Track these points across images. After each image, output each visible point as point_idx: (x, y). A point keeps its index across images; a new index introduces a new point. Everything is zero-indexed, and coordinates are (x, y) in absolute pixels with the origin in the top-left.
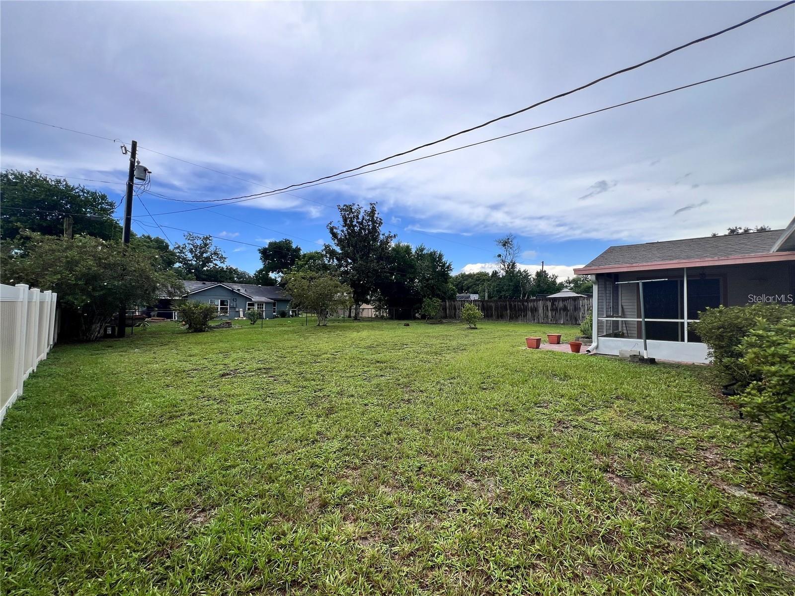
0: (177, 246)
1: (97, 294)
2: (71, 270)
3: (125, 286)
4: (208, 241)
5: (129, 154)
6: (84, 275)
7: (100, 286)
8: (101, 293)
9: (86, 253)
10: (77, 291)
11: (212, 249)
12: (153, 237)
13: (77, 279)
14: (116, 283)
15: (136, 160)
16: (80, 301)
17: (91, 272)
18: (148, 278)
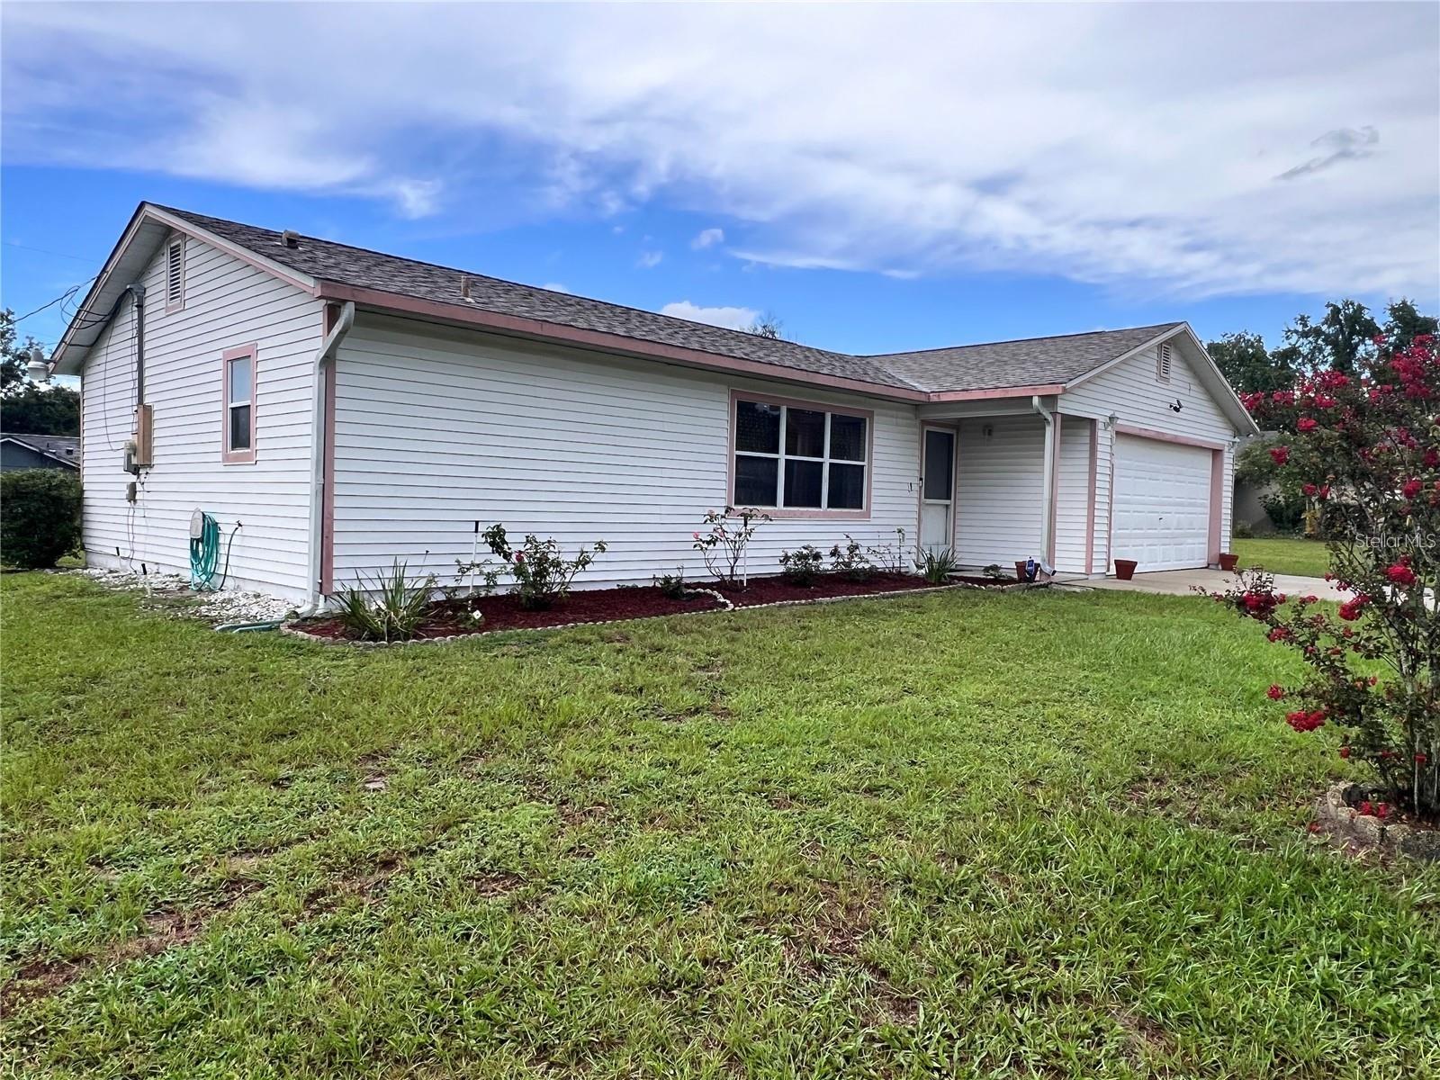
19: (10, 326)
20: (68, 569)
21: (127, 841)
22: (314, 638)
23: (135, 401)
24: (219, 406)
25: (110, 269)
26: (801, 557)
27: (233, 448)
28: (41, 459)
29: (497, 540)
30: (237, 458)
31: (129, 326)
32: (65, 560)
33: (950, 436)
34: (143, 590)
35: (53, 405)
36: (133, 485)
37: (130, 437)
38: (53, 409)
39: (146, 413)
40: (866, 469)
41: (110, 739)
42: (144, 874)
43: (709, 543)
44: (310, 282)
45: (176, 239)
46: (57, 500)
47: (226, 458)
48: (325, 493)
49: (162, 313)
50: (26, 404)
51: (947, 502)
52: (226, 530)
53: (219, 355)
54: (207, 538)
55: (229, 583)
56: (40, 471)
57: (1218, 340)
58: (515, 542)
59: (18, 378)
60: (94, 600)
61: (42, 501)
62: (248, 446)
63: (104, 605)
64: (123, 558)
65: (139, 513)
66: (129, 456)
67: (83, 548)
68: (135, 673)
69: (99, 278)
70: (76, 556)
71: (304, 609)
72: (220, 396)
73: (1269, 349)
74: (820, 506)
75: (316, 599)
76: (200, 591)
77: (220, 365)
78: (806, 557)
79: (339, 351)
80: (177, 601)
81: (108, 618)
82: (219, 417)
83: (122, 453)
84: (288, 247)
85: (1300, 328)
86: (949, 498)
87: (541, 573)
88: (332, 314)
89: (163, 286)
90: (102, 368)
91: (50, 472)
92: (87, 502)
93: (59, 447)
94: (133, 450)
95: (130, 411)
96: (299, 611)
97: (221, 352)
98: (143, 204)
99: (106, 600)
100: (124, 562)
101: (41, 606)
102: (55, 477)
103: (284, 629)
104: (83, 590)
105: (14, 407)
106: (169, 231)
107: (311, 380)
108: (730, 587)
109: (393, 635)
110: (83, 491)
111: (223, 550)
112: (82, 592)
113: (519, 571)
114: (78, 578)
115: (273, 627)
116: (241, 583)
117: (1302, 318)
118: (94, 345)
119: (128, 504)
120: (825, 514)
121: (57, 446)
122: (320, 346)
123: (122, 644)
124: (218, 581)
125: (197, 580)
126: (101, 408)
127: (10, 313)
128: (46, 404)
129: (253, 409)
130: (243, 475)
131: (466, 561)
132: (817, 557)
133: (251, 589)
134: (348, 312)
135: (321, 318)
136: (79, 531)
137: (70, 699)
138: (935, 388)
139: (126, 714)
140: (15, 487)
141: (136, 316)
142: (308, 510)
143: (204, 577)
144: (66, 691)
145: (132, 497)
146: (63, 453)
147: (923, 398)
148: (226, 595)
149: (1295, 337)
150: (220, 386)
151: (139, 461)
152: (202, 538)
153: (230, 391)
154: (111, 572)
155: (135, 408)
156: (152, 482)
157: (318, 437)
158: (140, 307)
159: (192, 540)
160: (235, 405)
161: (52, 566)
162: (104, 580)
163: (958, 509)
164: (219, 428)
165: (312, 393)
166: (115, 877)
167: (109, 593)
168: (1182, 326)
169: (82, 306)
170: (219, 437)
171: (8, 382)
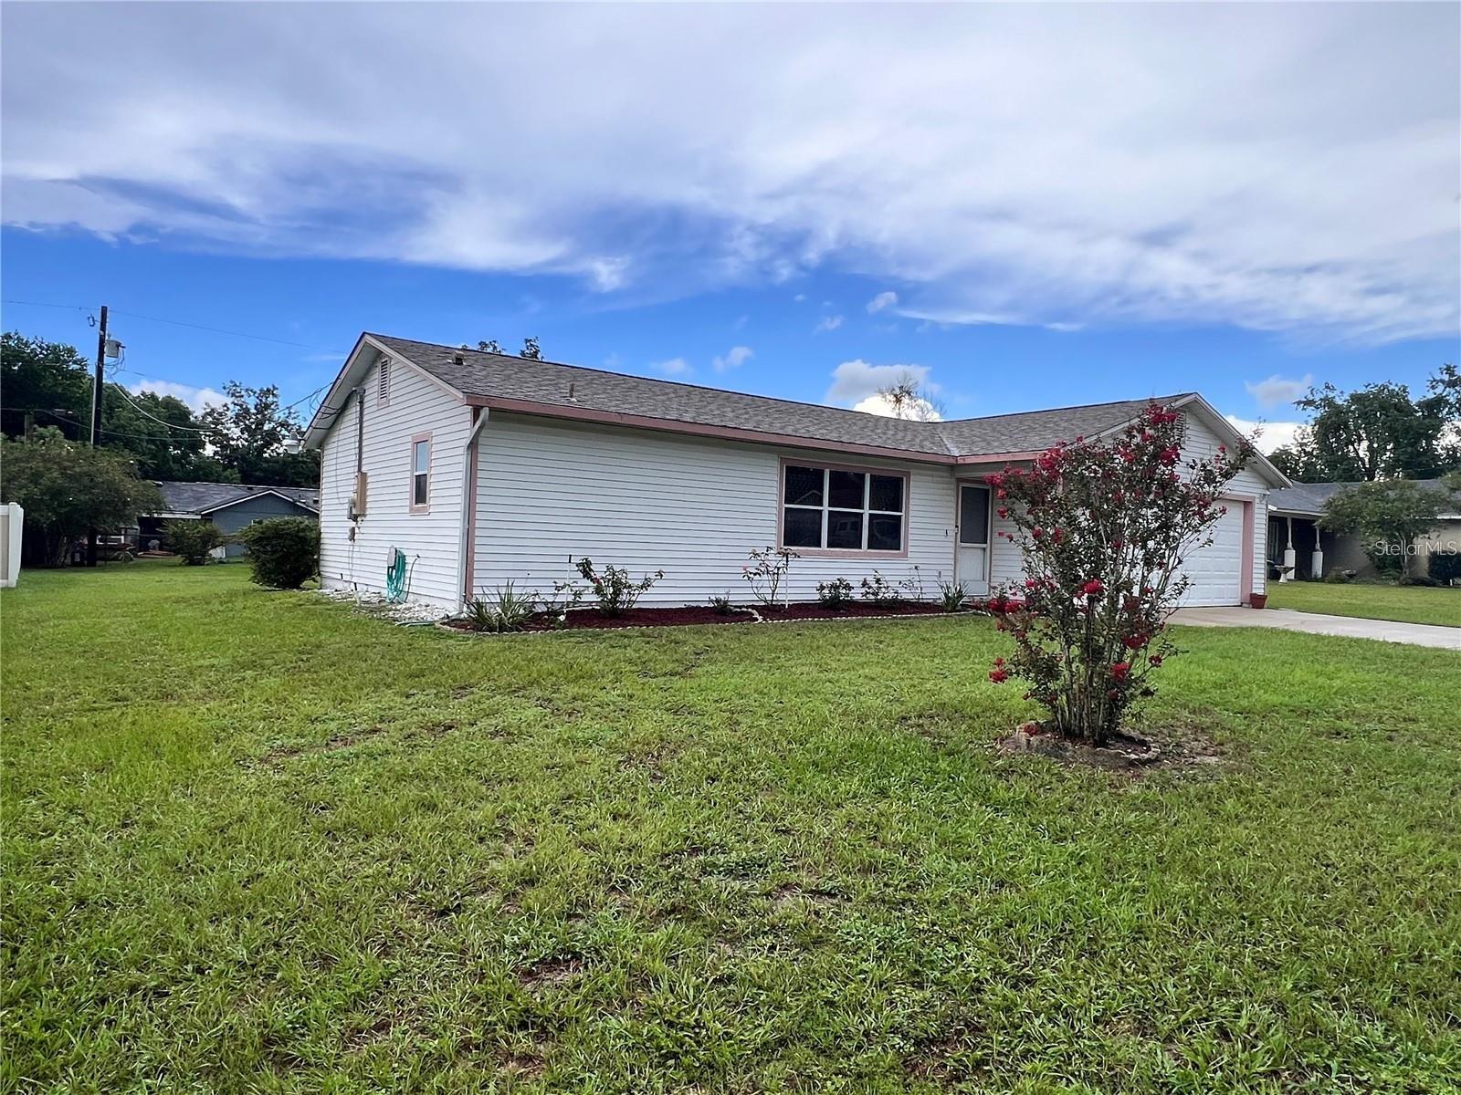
0: (208, 410)
1: (63, 511)
2: (36, 484)
3: (93, 501)
4: (271, 399)
5: (98, 325)
6: (49, 489)
7: (66, 502)
8: (67, 509)
9: (49, 461)
10: (43, 507)
11: (279, 415)
12: (161, 396)
13: (43, 494)
14: (82, 498)
15: (107, 332)
16: (47, 518)
17: (56, 485)
18: (117, 491)
19: (275, 400)
20: (309, 589)
21: (326, 714)
22: (453, 629)
23: (356, 469)
24: (408, 474)
25: (342, 376)
26: (835, 587)
27: (416, 503)
28: (294, 508)
29: (586, 569)
30: (418, 510)
31: (354, 416)
32: (306, 583)
33: (987, 492)
34: (355, 602)
35: (304, 462)
36: (354, 528)
37: (352, 495)
38: (304, 466)
39: (362, 477)
40: (903, 518)
41: (323, 674)
42: (333, 726)
43: (755, 574)
44: (461, 395)
45: (385, 357)
46: (303, 540)
47: (411, 510)
48: (469, 535)
49: (375, 408)
50: (285, 463)
51: (984, 546)
52: (408, 560)
53: (410, 439)
54: (398, 566)
55: (411, 597)
56: (293, 518)
57: (1362, 391)
58: (599, 570)
59: (279, 441)
60: (322, 607)
61: (293, 540)
62: (424, 502)
63: (329, 610)
64: (346, 581)
65: (356, 549)
66: (351, 508)
67: (319, 574)
68: (341, 645)
69: (335, 382)
70: (315, 581)
71: (453, 614)
72: (409, 467)
73: (1414, 399)
74: (860, 548)
75: (461, 607)
76: (392, 602)
77: (409, 446)
78: (838, 587)
79: (480, 439)
80: (376, 609)
81: (330, 617)
82: (408, 481)
83: (347, 506)
84: (456, 364)
85: (1446, 378)
86: (986, 543)
87: (617, 593)
88: (476, 415)
89: (376, 388)
90: (335, 445)
91: (299, 519)
92: (322, 541)
93: (307, 498)
94: (353, 504)
95: (353, 476)
96: (450, 615)
97: (410, 437)
98: (364, 333)
99: (328, 607)
100: (346, 584)
101: (289, 610)
102: (302, 523)
103: (437, 625)
104: (317, 601)
105: (275, 464)
106: (379, 353)
107: (462, 460)
108: (772, 610)
109: (502, 628)
110: (321, 533)
111: (408, 575)
112: (317, 602)
113: (599, 591)
114: (314, 594)
115: (431, 624)
116: (418, 597)
117: (1448, 368)
118: (331, 429)
119: (349, 543)
120: (865, 554)
121: (304, 497)
122: (467, 435)
123: (336, 631)
124: (403, 596)
125: (392, 596)
126: (334, 473)
127: (275, 388)
128: (300, 462)
129: (428, 476)
130: (420, 522)
131: (560, 584)
132: (848, 587)
133: (424, 601)
134: (484, 413)
135: (469, 416)
136: (317, 562)
137: (304, 657)
138: (964, 453)
139: (333, 664)
140: (275, 530)
141: (358, 409)
142: (457, 546)
143: (395, 593)
144: (303, 653)
145: (352, 538)
146: (311, 502)
147: (952, 461)
148: (408, 605)
149: (1440, 388)
150: (409, 460)
151: (357, 512)
152: (395, 566)
153: (415, 464)
154: (336, 591)
155: (356, 474)
156: (366, 528)
157: (465, 498)
158: (361, 402)
159: (389, 568)
160: (417, 474)
161: (298, 588)
162: (331, 595)
163: (994, 552)
164: (408, 488)
165: (462, 467)
166: (319, 727)
167: (334, 603)
168: (1193, 396)
169: (323, 402)
170: (408, 496)
171: (272, 445)
